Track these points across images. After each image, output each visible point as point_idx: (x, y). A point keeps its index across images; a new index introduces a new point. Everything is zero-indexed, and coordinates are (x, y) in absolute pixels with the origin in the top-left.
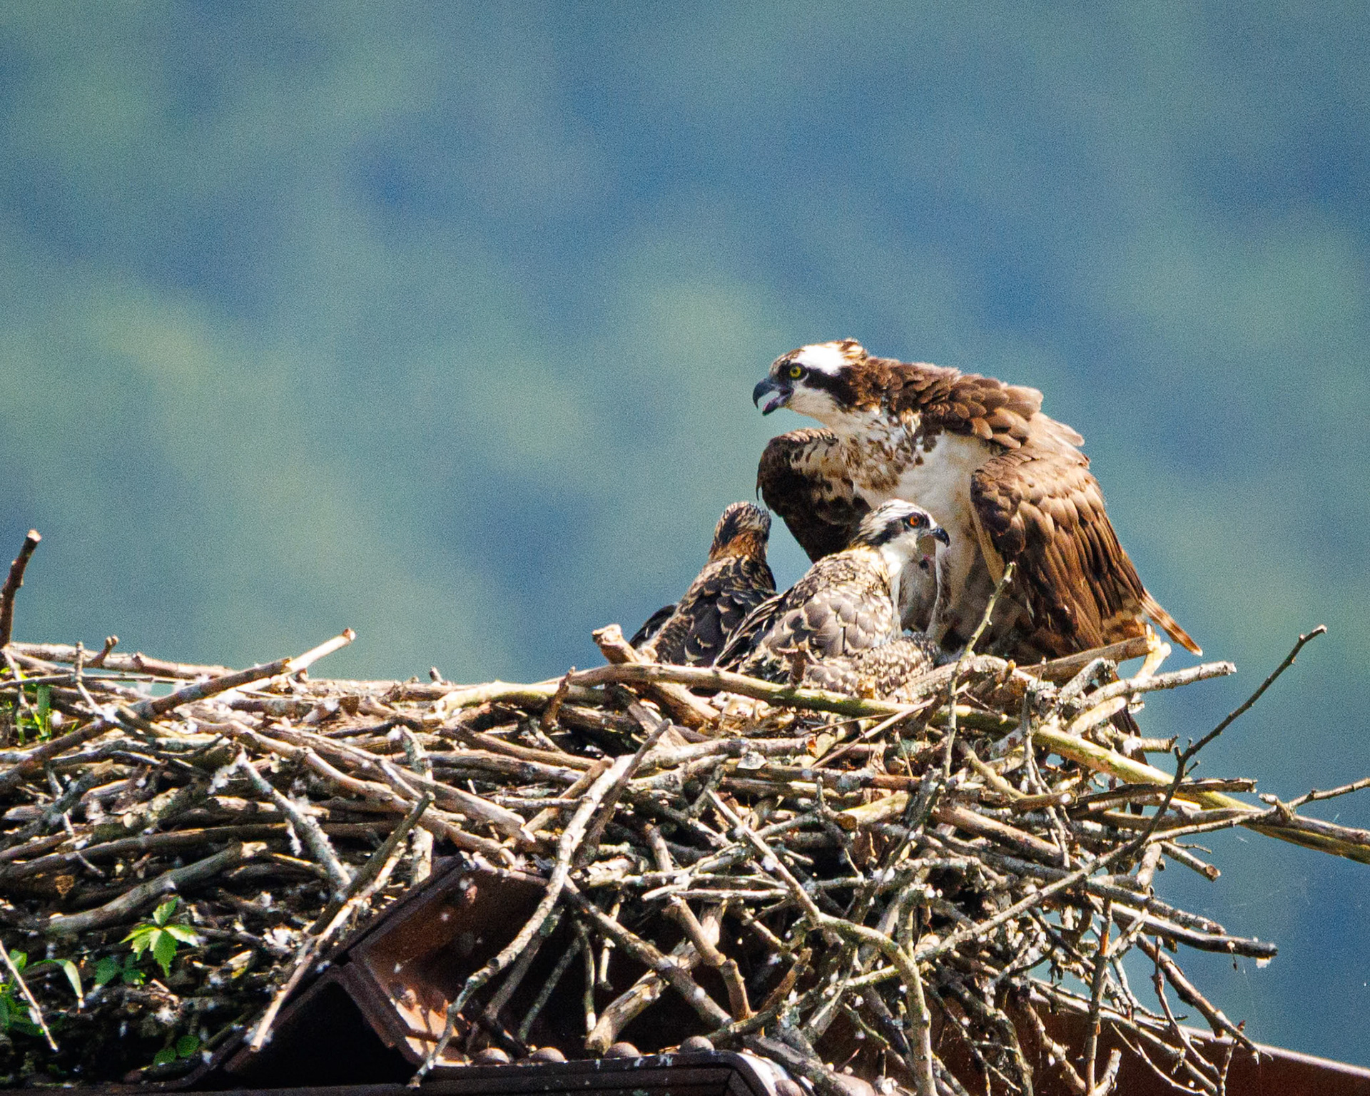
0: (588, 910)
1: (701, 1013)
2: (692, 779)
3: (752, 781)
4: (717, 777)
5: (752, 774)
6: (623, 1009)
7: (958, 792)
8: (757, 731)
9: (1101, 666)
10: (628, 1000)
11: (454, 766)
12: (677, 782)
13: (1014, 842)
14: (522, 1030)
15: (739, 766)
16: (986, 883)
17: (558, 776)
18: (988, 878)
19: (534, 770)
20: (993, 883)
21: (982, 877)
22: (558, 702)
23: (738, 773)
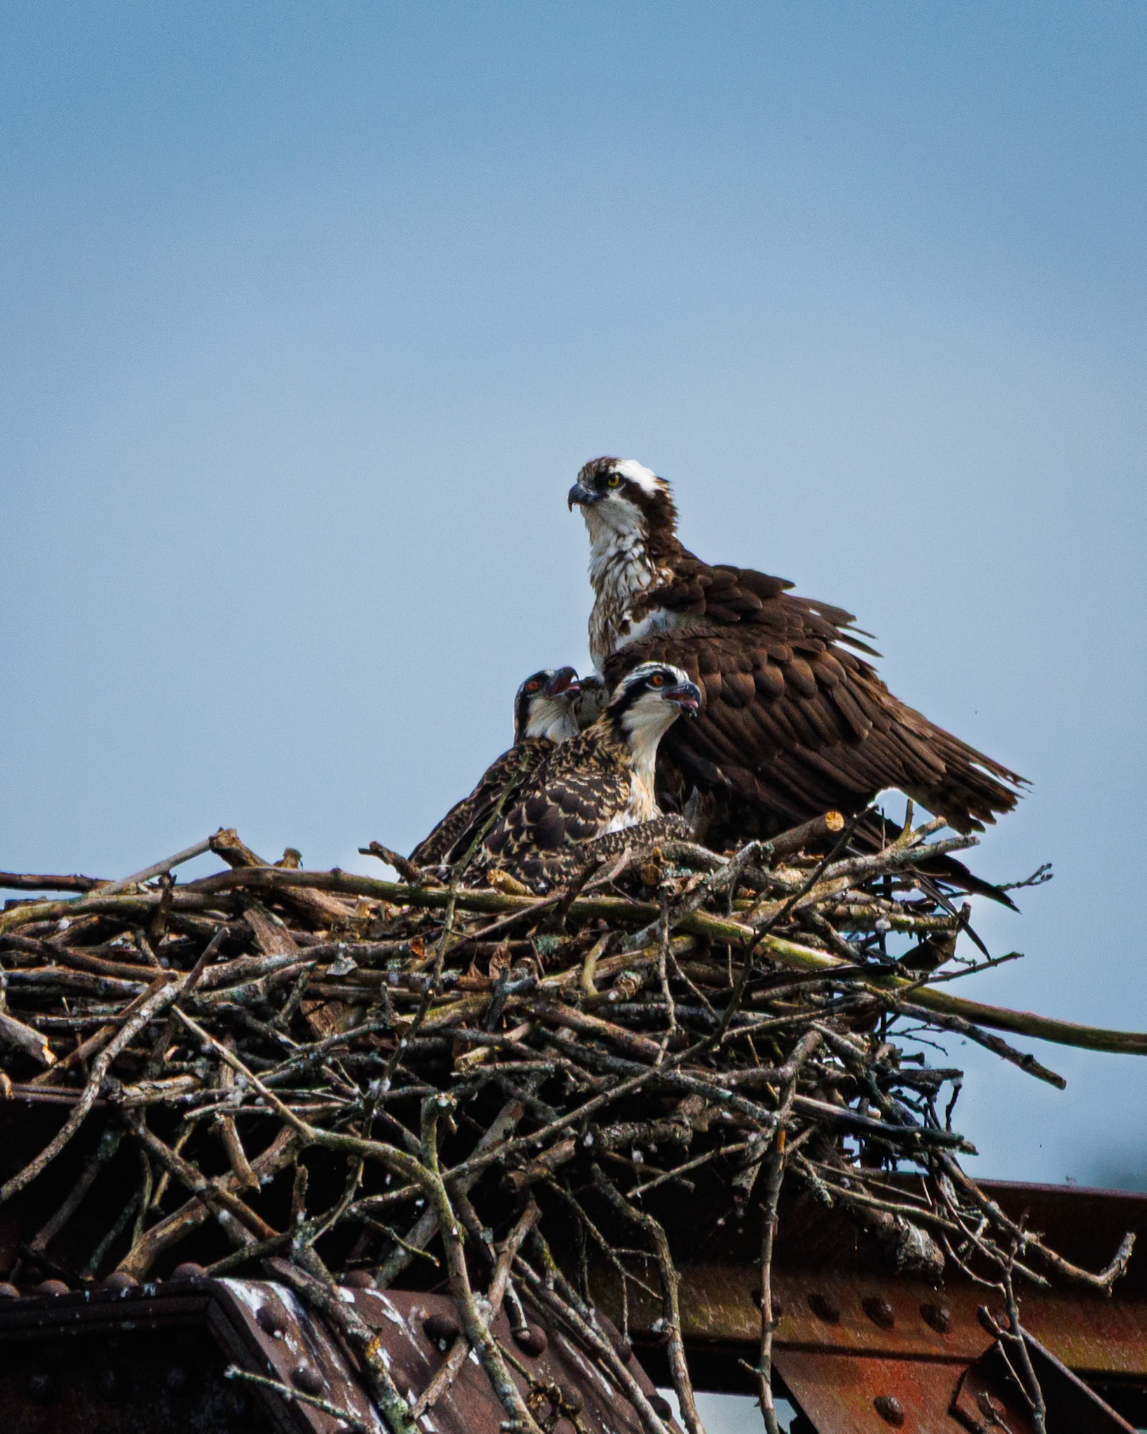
0: (136, 1131)
1: (231, 1236)
2: (274, 989)
3: (340, 987)
4: (300, 985)
5: (341, 980)
6: (159, 1235)
7: (537, 991)
8: (387, 933)
9: (756, 848)
10: (166, 1226)
11: (33, 983)
12: (258, 992)
13: (614, 1039)
14: (93, 1259)
15: (328, 972)
16: (577, 1084)
17: (130, 990)
18: (580, 1079)
19: (106, 985)
20: (586, 1085)
21: (572, 1079)
22: (163, 911)
23: (330, 980)
